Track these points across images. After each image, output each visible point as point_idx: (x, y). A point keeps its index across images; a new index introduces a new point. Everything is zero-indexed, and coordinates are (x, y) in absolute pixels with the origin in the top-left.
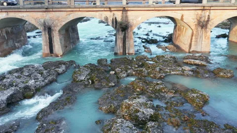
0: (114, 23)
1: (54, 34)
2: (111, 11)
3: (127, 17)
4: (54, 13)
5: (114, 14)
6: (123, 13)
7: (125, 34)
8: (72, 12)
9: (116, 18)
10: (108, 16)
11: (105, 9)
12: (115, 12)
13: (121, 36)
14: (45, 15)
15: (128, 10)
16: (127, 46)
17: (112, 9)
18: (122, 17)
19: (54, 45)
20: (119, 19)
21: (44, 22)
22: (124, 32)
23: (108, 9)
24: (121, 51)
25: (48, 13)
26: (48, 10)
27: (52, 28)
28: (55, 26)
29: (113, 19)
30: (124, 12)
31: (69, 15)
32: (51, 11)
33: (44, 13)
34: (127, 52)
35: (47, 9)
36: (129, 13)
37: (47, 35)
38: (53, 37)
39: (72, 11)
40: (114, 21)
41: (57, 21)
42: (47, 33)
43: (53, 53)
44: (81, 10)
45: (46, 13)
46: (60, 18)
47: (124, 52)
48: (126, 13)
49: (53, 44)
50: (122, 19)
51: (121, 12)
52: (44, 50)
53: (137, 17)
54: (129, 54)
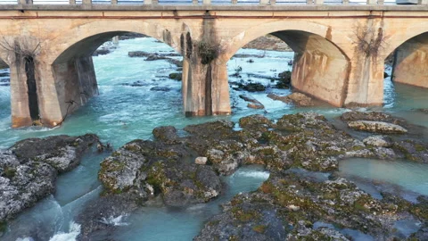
0: (185, 45)
1: (42, 72)
2: (177, 18)
3: (213, 32)
4: (40, 22)
5: (184, 25)
6: (203, 23)
7: (209, 70)
8: (85, 20)
9: (188, 34)
10: (171, 29)
11: (165, 14)
12: (187, 22)
13: (200, 73)
14: (18, 27)
15: (216, 17)
16: (213, 96)
17: (181, 14)
18: (203, 31)
19: (42, 99)
20: (196, 37)
21: (16, 44)
22: (206, 66)
23: (171, 14)
24: (202, 108)
25: (26, 21)
26: (26, 14)
27: (37, 58)
28: (42, 54)
29: (182, 37)
30: (208, 21)
31: (78, 26)
32: (33, 18)
33: (16, 23)
34: (213, 110)
35: (22, 11)
36: (218, 23)
37: (24, 76)
38: (39, 79)
39: (87, 17)
40: (185, 41)
41: (47, 41)
42: (23, 70)
43: (38, 118)
44: (106, 14)
45: (21, 21)
46: (55, 35)
47: (208, 110)
48: (212, 24)
49: (39, 98)
50: (202, 36)
51: (201, 20)
52: (16, 112)
53: (236, 31)
54: (217, 113)
